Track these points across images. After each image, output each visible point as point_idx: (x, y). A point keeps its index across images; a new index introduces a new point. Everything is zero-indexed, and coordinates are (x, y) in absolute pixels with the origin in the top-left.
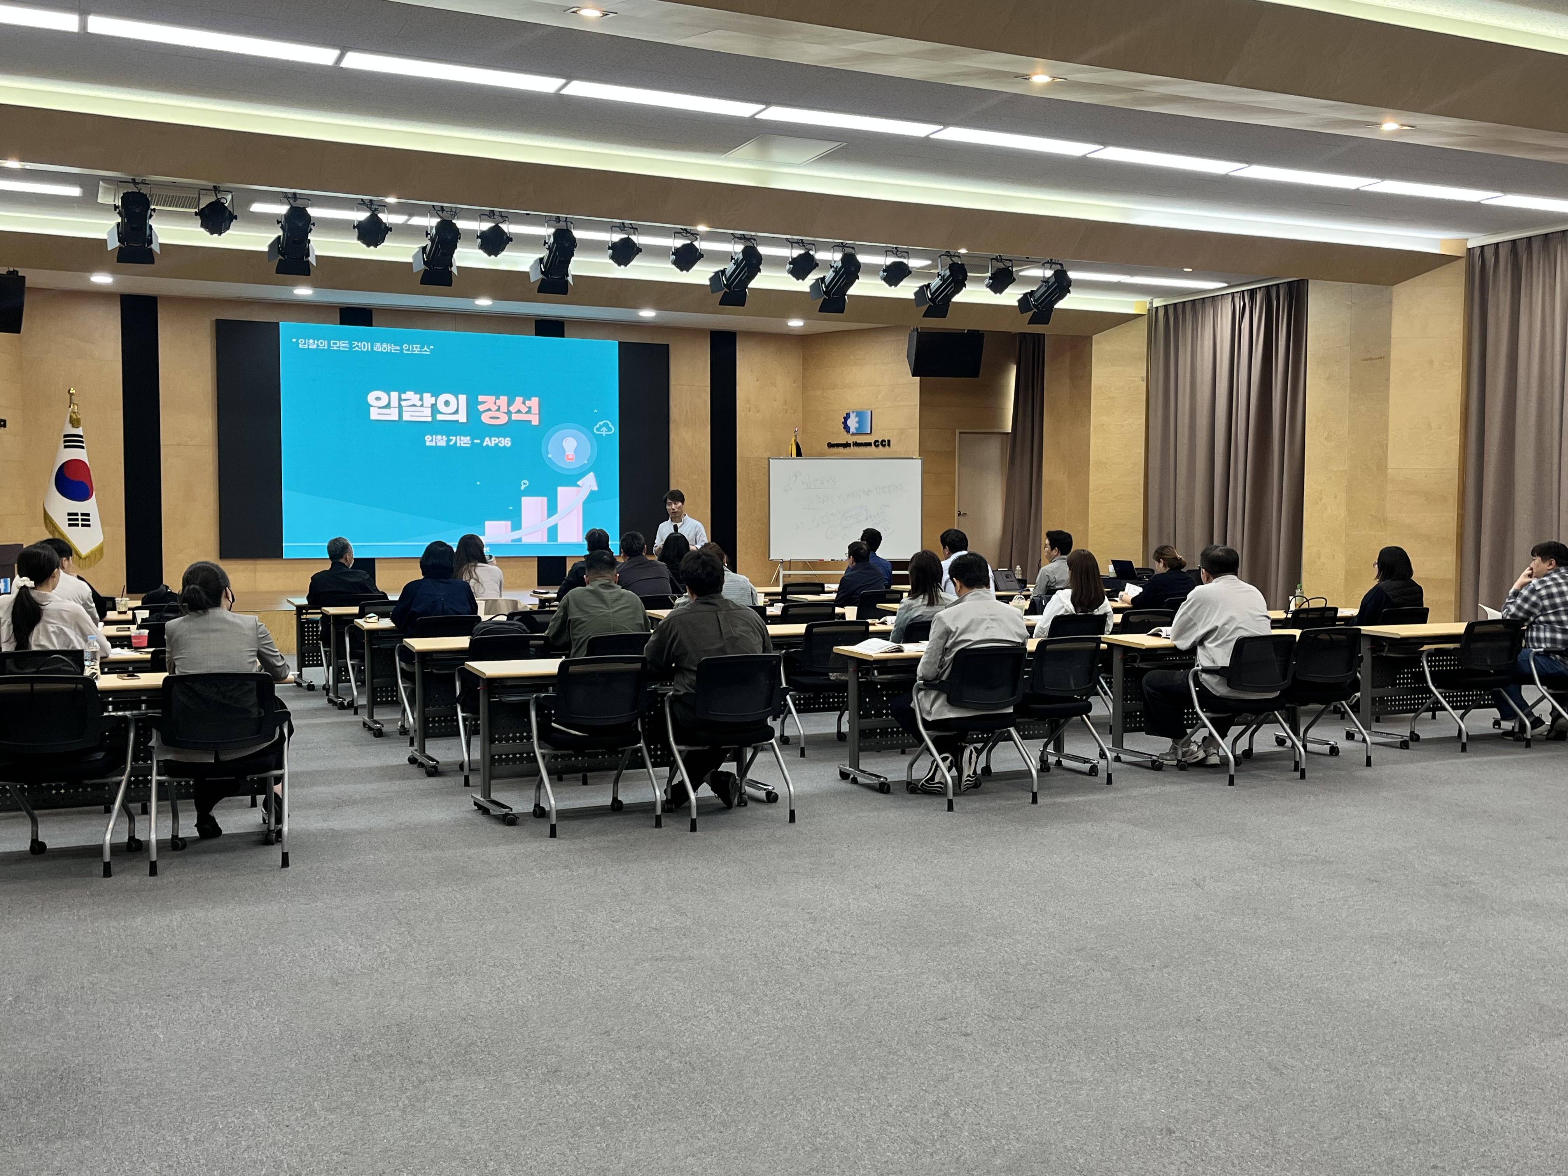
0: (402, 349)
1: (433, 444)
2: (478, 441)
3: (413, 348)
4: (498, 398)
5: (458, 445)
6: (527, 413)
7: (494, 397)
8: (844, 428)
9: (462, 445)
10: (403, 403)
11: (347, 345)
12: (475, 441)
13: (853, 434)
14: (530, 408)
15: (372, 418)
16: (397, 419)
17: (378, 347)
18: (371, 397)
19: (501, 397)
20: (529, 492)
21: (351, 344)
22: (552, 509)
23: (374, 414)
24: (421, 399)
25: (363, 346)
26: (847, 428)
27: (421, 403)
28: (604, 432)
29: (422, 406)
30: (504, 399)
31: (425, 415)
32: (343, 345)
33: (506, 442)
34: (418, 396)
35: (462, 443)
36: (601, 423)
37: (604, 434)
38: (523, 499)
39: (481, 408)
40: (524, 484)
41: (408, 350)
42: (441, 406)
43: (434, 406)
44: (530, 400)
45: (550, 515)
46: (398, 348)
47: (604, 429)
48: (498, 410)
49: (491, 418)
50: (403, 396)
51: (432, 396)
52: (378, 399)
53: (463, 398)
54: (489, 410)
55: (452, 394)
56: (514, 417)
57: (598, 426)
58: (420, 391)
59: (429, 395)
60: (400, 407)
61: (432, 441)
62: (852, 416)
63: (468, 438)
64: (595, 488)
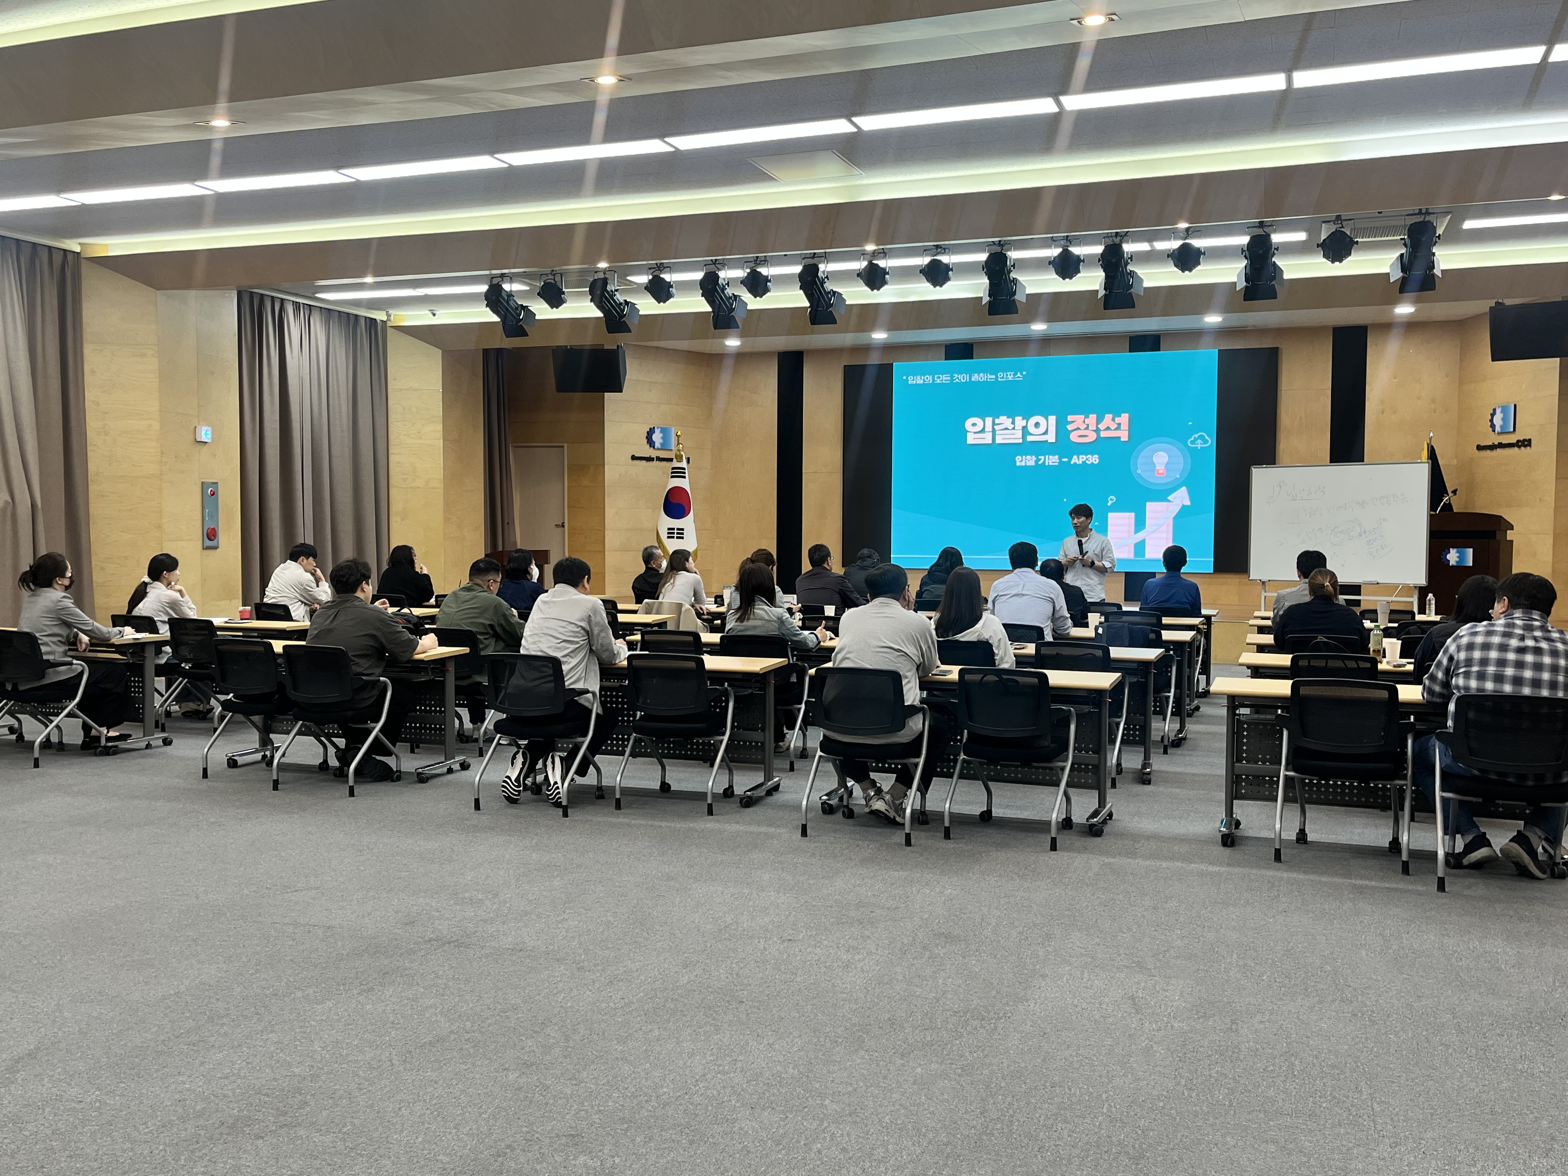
0: (997, 377)
1: (1023, 464)
2: (1066, 460)
3: (1007, 375)
4: (1087, 417)
5: (1047, 464)
6: (1116, 429)
7: (1083, 416)
8: (1491, 426)
9: (1050, 464)
10: (995, 427)
11: (949, 378)
12: (1063, 460)
13: (1498, 433)
14: (1119, 424)
15: (968, 442)
16: (991, 442)
17: (975, 378)
18: (968, 424)
19: (1090, 416)
20: (1116, 508)
21: (952, 377)
22: (1140, 524)
23: (971, 439)
24: (1013, 423)
25: (962, 378)
26: (1493, 426)
27: (1013, 426)
28: (1199, 445)
29: (1014, 429)
30: (1093, 418)
31: (1016, 437)
32: (944, 378)
33: (1094, 459)
34: (1011, 420)
35: (1050, 462)
36: (1196, 436)
37: (1199, 446)
38: (1110, 514)
39: (1070, 427)
40: (1111, 500)
41: (1003, 378)
42: (1031, 429)
43: (1024, 428)
44: (1120, 416)
45: (1136, 532)
46: (994, 377)
47: (1199, 441)
48: (1087, 428)
49: (1080, 436)
50: (997, 421)
51: (1023, 419)
52: (974, 425)
53: (1052, 419)
54: (1078, 429)
55: (1042, 416)
56: (1103, 434)
57: (1192, 439)
58: (1012, 416)
59: (1021, 418)
60: (994, 431)
61: (1022, 461)
62: (1498, 411)
63: (1057, 457)
64: (1188, 503)
